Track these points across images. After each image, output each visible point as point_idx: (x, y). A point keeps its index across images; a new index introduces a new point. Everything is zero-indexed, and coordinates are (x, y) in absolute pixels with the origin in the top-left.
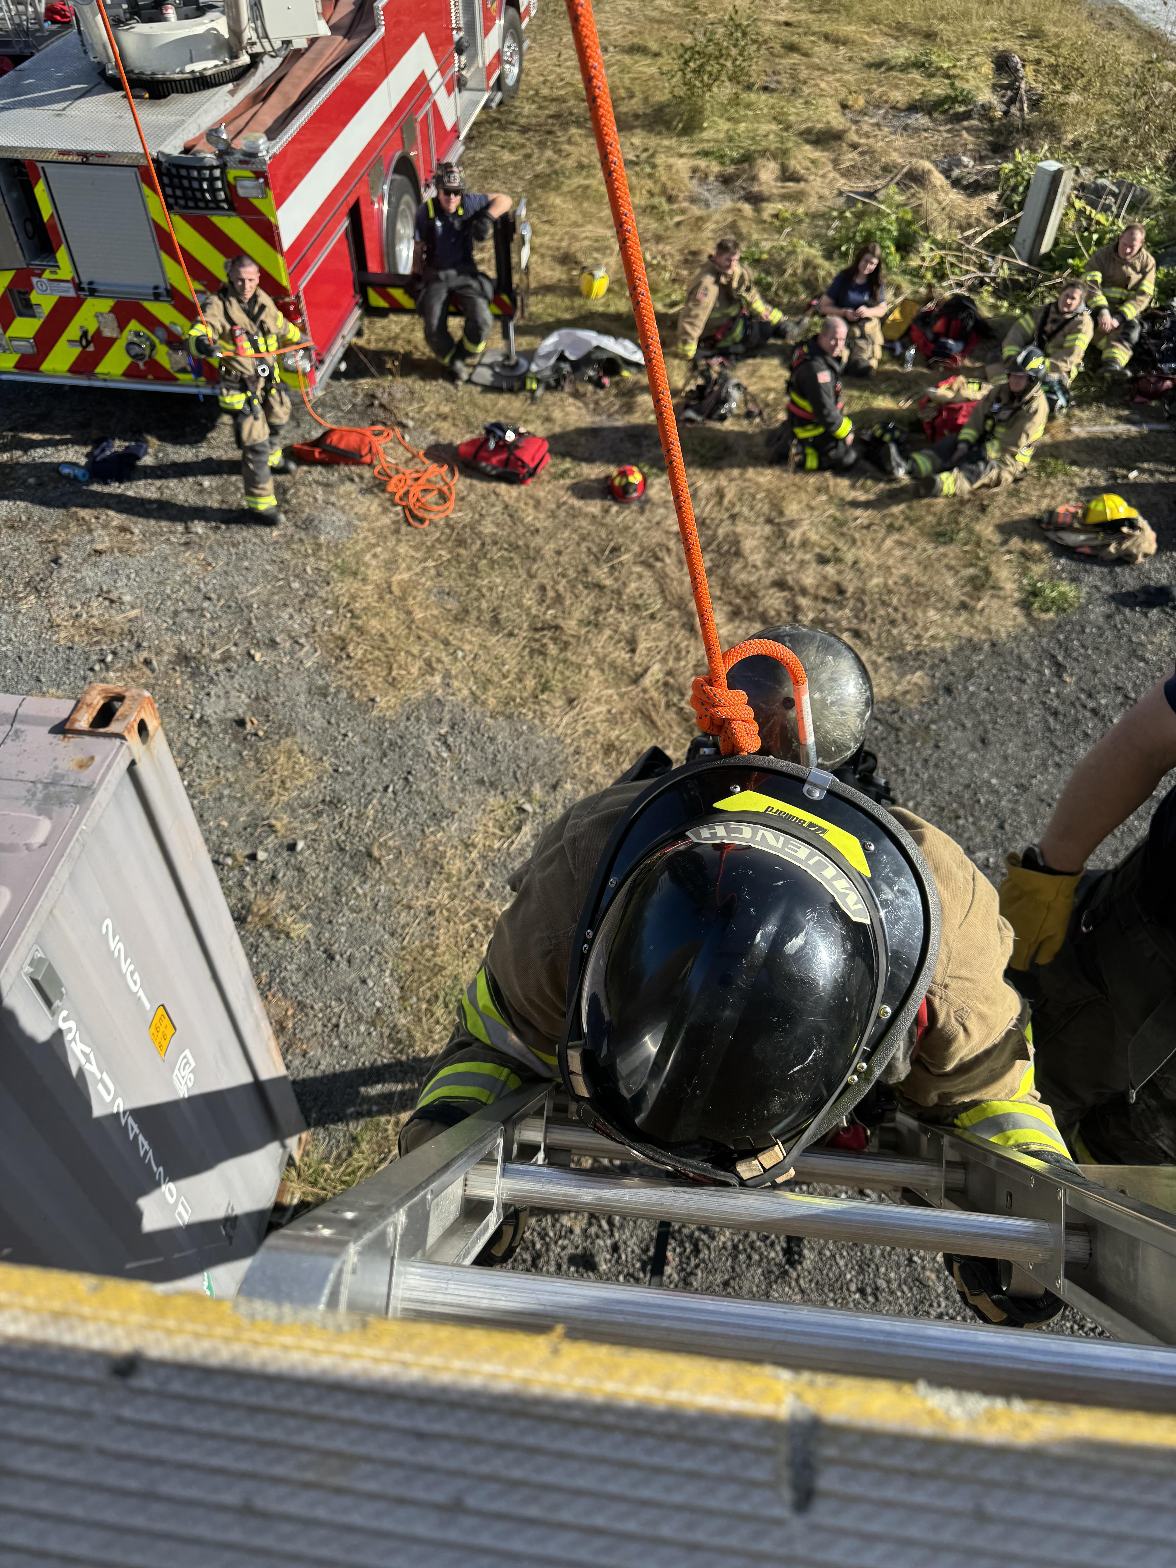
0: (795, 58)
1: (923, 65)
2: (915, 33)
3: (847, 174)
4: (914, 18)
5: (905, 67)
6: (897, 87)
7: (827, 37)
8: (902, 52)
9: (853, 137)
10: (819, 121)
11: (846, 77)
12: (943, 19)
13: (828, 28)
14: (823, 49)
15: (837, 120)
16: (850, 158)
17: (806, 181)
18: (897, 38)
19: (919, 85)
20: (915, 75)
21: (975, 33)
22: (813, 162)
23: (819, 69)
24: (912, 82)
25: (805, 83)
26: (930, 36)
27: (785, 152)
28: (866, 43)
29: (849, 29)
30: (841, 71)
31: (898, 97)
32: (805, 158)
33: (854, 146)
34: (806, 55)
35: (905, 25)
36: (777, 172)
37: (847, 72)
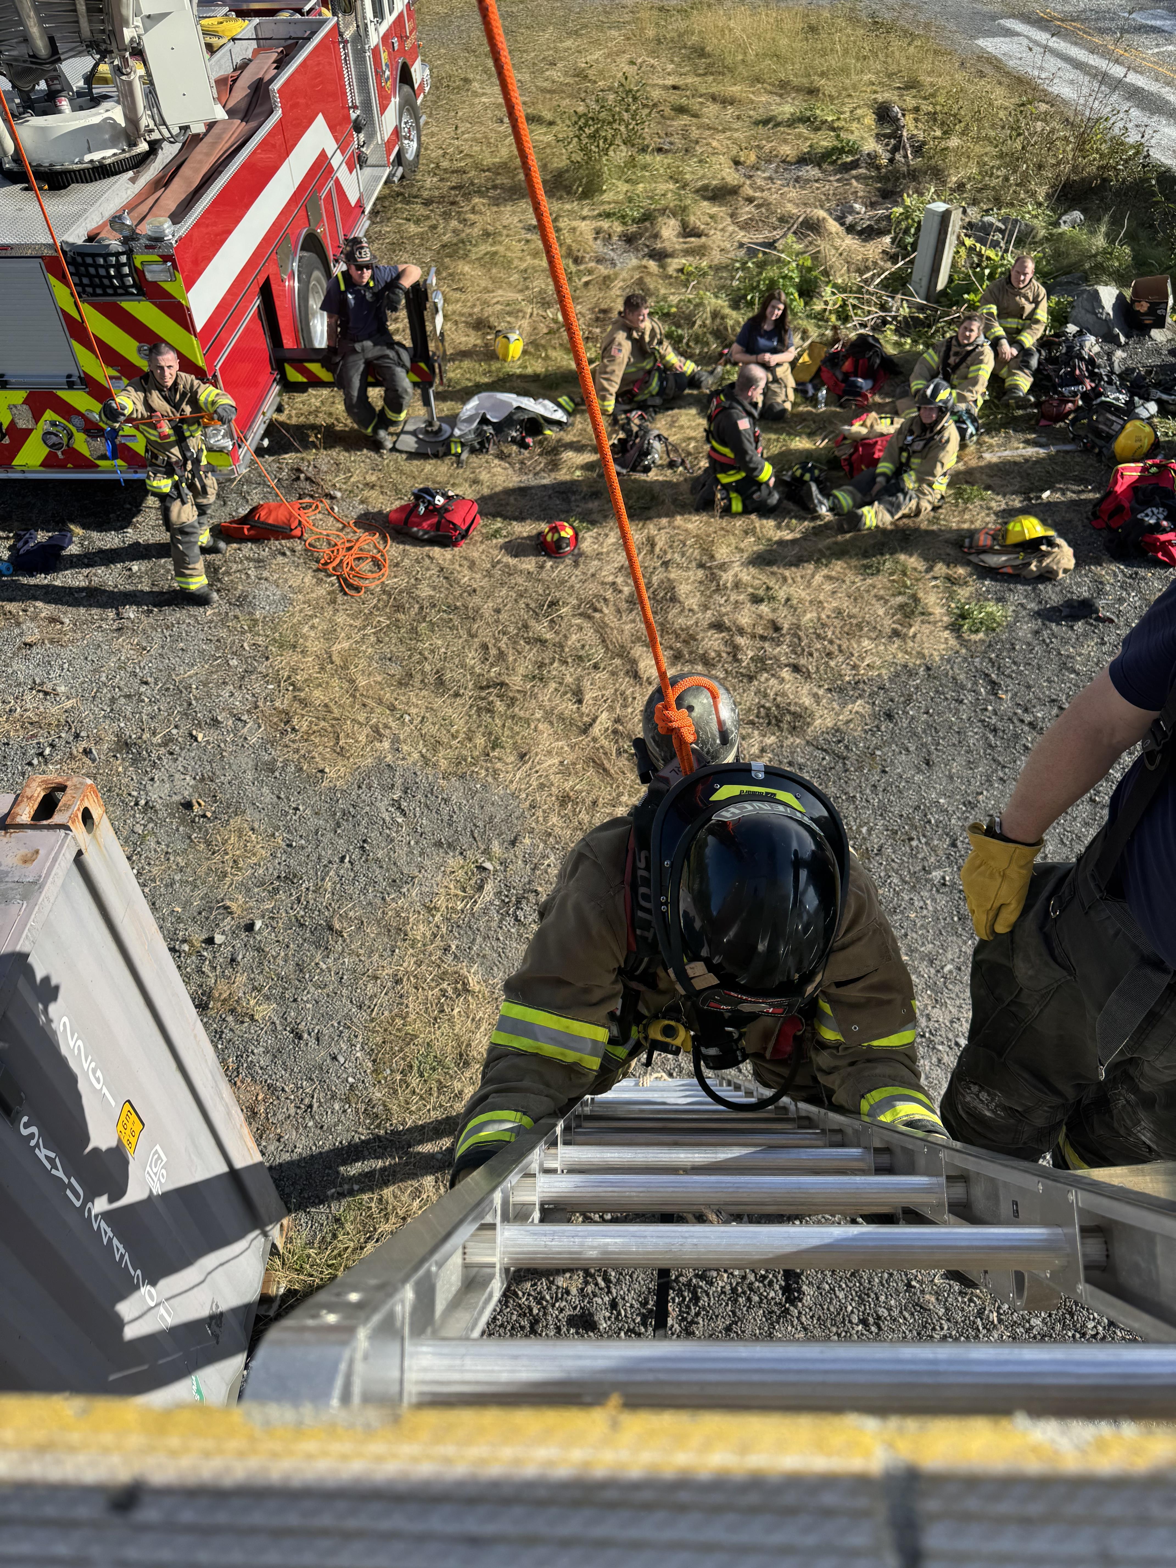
0: (685, 120)
1: (809, 119)
2: (798, 90)
3: (745, 226)
4: (796, 75)
5: (792, 122)
6: (785, 141)
7: (714, 98)
8: (787, 109)
9: (748, 191)
10: (713, 178)
11: (736, 135)
12: (823, 74)
13: (714, 89)
14: (711, 110)
15: (731, 176)
16: (746, 211)
17: (706, 235)
18: (781, 96)
19: (806, 139)
20: (802, 129)
21: (855, 87)
22: (712, 217)
23: (709, 128)
24: (799, 136)
25: (697, 142)
26: (812, 92)
27: (684, 209)
28: (752, 102)
29: (735, 90)
30: (730, 129)
31: (787, 150)
32: (704, 214)
33: (750, 200)
34: (696, 116)
35: (788, 83)
36: (679, 229)
37: (737, 130)
